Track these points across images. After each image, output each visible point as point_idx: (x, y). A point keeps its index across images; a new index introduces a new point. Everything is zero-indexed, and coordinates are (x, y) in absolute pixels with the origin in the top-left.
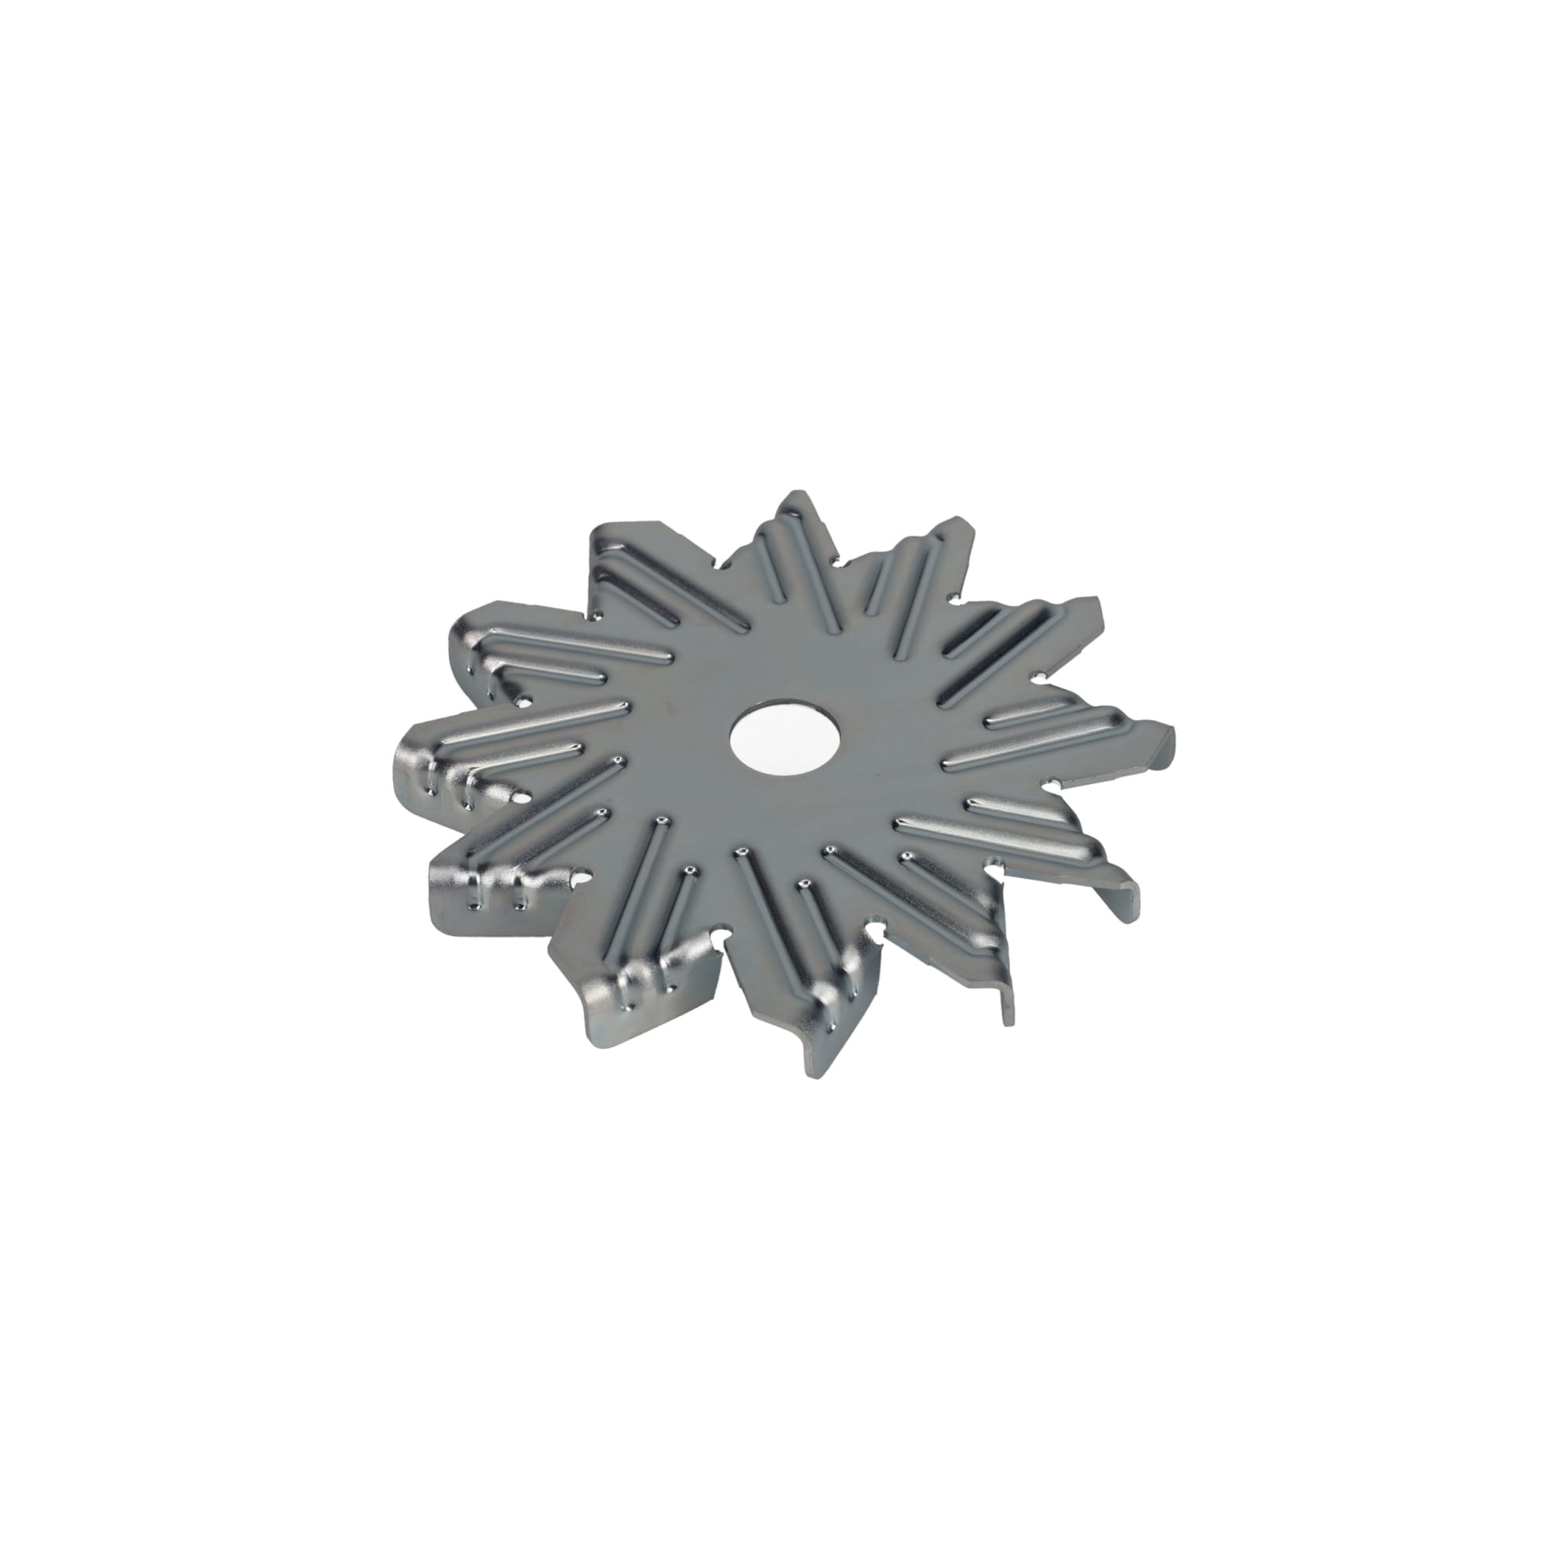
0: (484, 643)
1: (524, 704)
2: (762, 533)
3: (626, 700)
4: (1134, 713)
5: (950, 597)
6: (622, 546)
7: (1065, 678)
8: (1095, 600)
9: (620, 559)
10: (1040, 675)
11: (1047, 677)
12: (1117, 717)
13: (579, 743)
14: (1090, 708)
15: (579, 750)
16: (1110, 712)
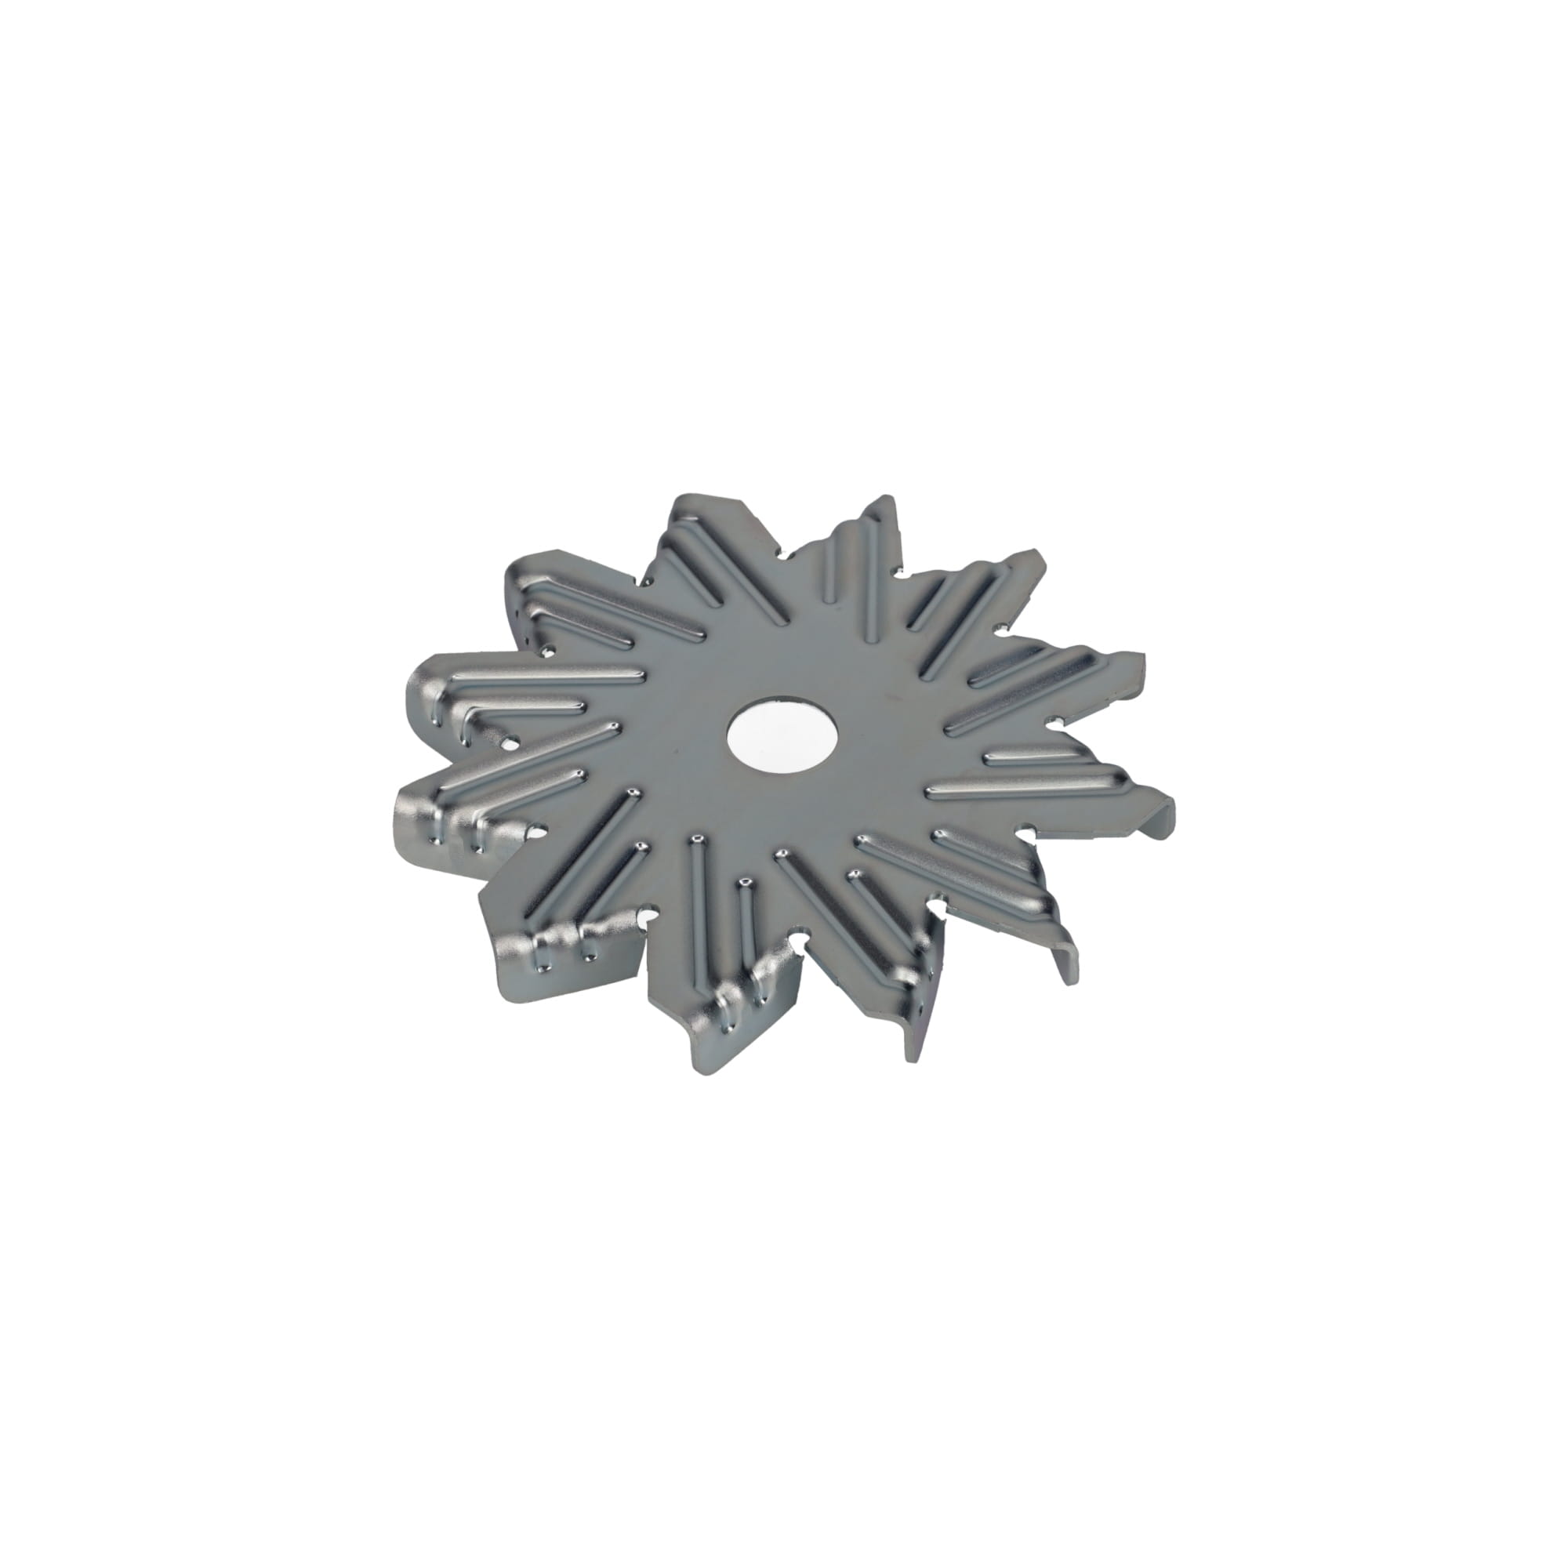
0: (531, 589)
1: (549, 654)
2: (841, 530)
3: (642, 670)
4: (1137, 777)
5: (997, 627)
6: (696, 518)
7: (1082, 730)
8: (1143, 655)
9: (690, 531)
10: (1058, 719)
11: (1065, 725)
12: (1121, 777)
13: (583, 702)
14: (1097, 763)
15: (582, 708)
16: (1113, 771)
